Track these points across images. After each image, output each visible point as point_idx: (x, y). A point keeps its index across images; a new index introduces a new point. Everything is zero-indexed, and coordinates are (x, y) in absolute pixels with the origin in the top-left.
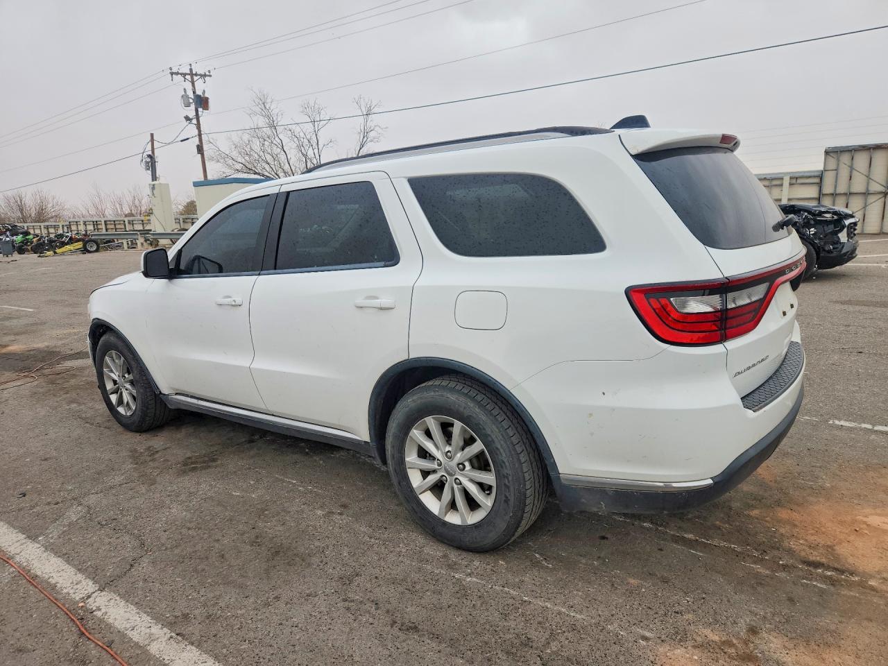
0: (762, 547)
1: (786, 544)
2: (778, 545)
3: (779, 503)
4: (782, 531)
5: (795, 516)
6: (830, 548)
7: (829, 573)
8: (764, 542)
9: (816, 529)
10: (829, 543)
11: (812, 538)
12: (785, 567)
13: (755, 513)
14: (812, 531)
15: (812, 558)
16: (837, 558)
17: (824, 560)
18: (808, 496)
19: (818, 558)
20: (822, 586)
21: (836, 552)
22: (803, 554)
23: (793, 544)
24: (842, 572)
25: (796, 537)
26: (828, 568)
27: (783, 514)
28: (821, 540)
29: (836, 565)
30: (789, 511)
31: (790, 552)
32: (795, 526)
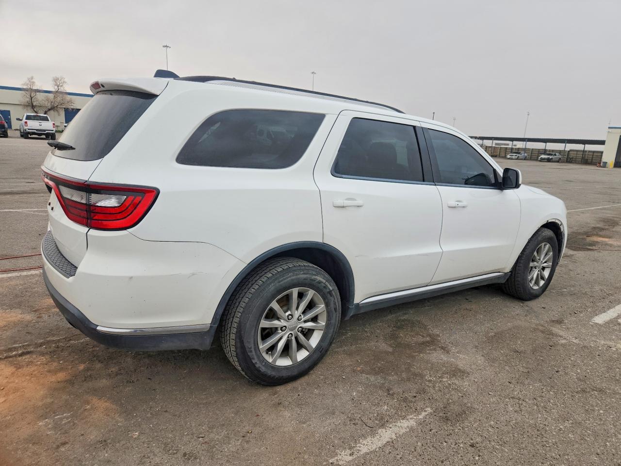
0: (60, 349)
1: (48, 357)
2: (53, 355)
3: (70, 382)
4: (55, 364)
5: (53, 379)
6: (19, 367)
7: (14, 353)
8: (62, 352)
9: (33, 376)
10: (20, 370)
11: (33, 369)
12: (41, 345)
13: (82, 367)
14: (34, 373)
15: (28, 356)
16: (11, 364)
17: (20, 358)
18: (52, 402)
19: (24, 358)
20: (16, 345)
21: (13, 366)
22: (34, 356)
23: (44, 359)
24: (6, 357)
25: (43, 364)
26: (15, 356)
27: (61, 376)
28: (26, 370)
29: (11, 359)
30: (59, 380)
31: (43, 354)
32: (49, 371)
